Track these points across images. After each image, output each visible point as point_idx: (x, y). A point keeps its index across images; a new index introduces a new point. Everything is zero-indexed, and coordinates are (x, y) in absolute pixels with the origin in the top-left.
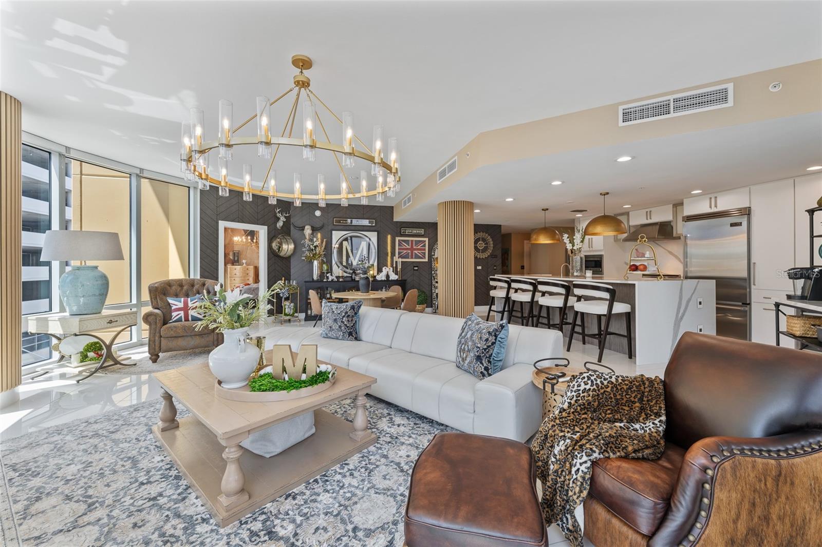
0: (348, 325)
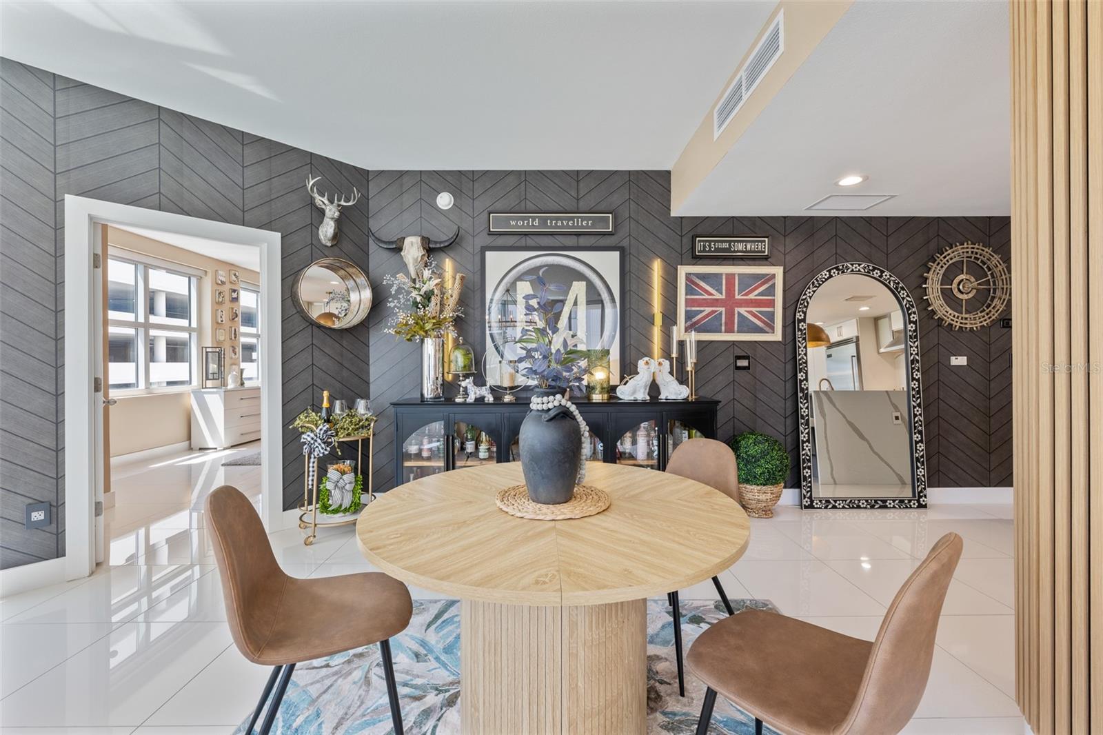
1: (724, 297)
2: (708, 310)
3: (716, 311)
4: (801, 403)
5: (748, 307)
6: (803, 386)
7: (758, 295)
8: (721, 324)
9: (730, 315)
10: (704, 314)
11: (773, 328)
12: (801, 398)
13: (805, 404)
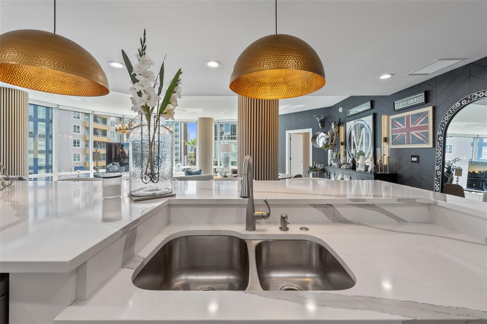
1: (405, 127)
2: (400, 134)
3: (403, 134)
4: (436, 183)
5: (415, 131)
6: (438, 174)
7: (421, 124)
8: (405, 140)
9: (408, 135)
10: (398, 136)
11: (428, 141)
12: (436, 180)
13: (438, 184)
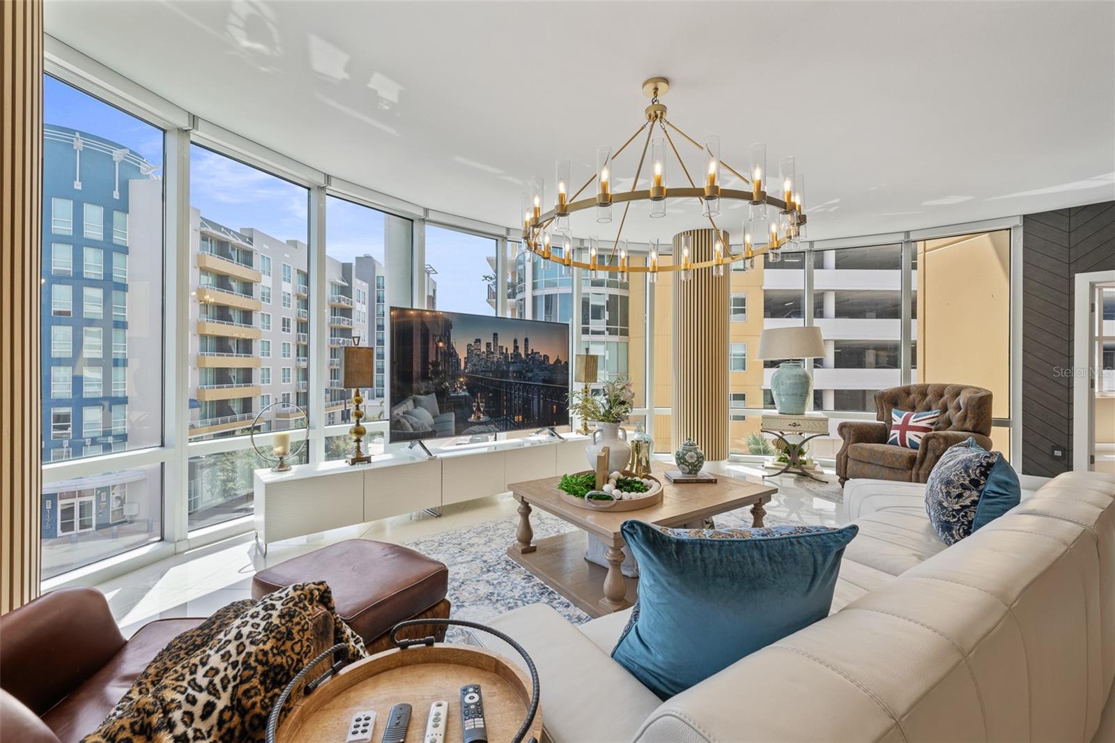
0: (945, 504)
